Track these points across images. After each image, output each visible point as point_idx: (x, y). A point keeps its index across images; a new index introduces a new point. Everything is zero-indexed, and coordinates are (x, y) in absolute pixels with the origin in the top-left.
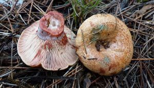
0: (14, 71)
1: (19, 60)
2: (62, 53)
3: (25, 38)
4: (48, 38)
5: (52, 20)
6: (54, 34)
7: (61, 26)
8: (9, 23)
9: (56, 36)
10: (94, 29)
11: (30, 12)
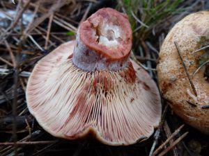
0: (20, 152)
1: (30, 124)
2: (132, 100)
3: (41, 77)
4: (100, 66)
5: (106, 27)
6: (114, 57)
7: (125, 38)
8: (8, 53)
9: (119, 60)
10: (203, 38)
11: (48, 32)
